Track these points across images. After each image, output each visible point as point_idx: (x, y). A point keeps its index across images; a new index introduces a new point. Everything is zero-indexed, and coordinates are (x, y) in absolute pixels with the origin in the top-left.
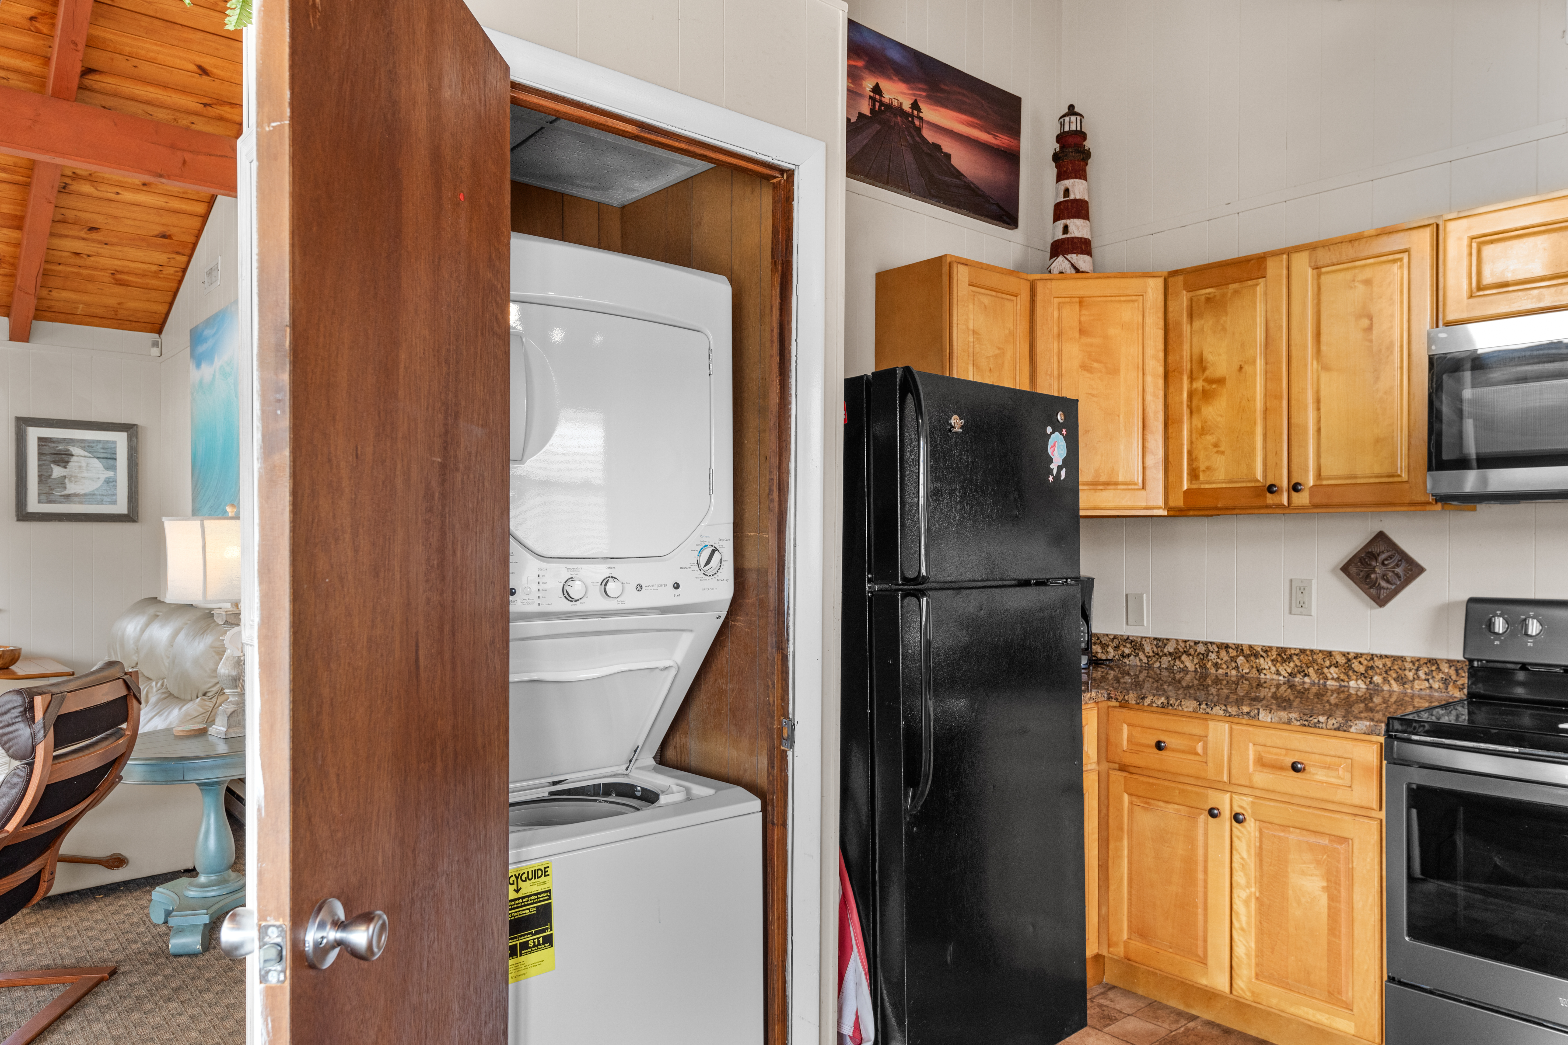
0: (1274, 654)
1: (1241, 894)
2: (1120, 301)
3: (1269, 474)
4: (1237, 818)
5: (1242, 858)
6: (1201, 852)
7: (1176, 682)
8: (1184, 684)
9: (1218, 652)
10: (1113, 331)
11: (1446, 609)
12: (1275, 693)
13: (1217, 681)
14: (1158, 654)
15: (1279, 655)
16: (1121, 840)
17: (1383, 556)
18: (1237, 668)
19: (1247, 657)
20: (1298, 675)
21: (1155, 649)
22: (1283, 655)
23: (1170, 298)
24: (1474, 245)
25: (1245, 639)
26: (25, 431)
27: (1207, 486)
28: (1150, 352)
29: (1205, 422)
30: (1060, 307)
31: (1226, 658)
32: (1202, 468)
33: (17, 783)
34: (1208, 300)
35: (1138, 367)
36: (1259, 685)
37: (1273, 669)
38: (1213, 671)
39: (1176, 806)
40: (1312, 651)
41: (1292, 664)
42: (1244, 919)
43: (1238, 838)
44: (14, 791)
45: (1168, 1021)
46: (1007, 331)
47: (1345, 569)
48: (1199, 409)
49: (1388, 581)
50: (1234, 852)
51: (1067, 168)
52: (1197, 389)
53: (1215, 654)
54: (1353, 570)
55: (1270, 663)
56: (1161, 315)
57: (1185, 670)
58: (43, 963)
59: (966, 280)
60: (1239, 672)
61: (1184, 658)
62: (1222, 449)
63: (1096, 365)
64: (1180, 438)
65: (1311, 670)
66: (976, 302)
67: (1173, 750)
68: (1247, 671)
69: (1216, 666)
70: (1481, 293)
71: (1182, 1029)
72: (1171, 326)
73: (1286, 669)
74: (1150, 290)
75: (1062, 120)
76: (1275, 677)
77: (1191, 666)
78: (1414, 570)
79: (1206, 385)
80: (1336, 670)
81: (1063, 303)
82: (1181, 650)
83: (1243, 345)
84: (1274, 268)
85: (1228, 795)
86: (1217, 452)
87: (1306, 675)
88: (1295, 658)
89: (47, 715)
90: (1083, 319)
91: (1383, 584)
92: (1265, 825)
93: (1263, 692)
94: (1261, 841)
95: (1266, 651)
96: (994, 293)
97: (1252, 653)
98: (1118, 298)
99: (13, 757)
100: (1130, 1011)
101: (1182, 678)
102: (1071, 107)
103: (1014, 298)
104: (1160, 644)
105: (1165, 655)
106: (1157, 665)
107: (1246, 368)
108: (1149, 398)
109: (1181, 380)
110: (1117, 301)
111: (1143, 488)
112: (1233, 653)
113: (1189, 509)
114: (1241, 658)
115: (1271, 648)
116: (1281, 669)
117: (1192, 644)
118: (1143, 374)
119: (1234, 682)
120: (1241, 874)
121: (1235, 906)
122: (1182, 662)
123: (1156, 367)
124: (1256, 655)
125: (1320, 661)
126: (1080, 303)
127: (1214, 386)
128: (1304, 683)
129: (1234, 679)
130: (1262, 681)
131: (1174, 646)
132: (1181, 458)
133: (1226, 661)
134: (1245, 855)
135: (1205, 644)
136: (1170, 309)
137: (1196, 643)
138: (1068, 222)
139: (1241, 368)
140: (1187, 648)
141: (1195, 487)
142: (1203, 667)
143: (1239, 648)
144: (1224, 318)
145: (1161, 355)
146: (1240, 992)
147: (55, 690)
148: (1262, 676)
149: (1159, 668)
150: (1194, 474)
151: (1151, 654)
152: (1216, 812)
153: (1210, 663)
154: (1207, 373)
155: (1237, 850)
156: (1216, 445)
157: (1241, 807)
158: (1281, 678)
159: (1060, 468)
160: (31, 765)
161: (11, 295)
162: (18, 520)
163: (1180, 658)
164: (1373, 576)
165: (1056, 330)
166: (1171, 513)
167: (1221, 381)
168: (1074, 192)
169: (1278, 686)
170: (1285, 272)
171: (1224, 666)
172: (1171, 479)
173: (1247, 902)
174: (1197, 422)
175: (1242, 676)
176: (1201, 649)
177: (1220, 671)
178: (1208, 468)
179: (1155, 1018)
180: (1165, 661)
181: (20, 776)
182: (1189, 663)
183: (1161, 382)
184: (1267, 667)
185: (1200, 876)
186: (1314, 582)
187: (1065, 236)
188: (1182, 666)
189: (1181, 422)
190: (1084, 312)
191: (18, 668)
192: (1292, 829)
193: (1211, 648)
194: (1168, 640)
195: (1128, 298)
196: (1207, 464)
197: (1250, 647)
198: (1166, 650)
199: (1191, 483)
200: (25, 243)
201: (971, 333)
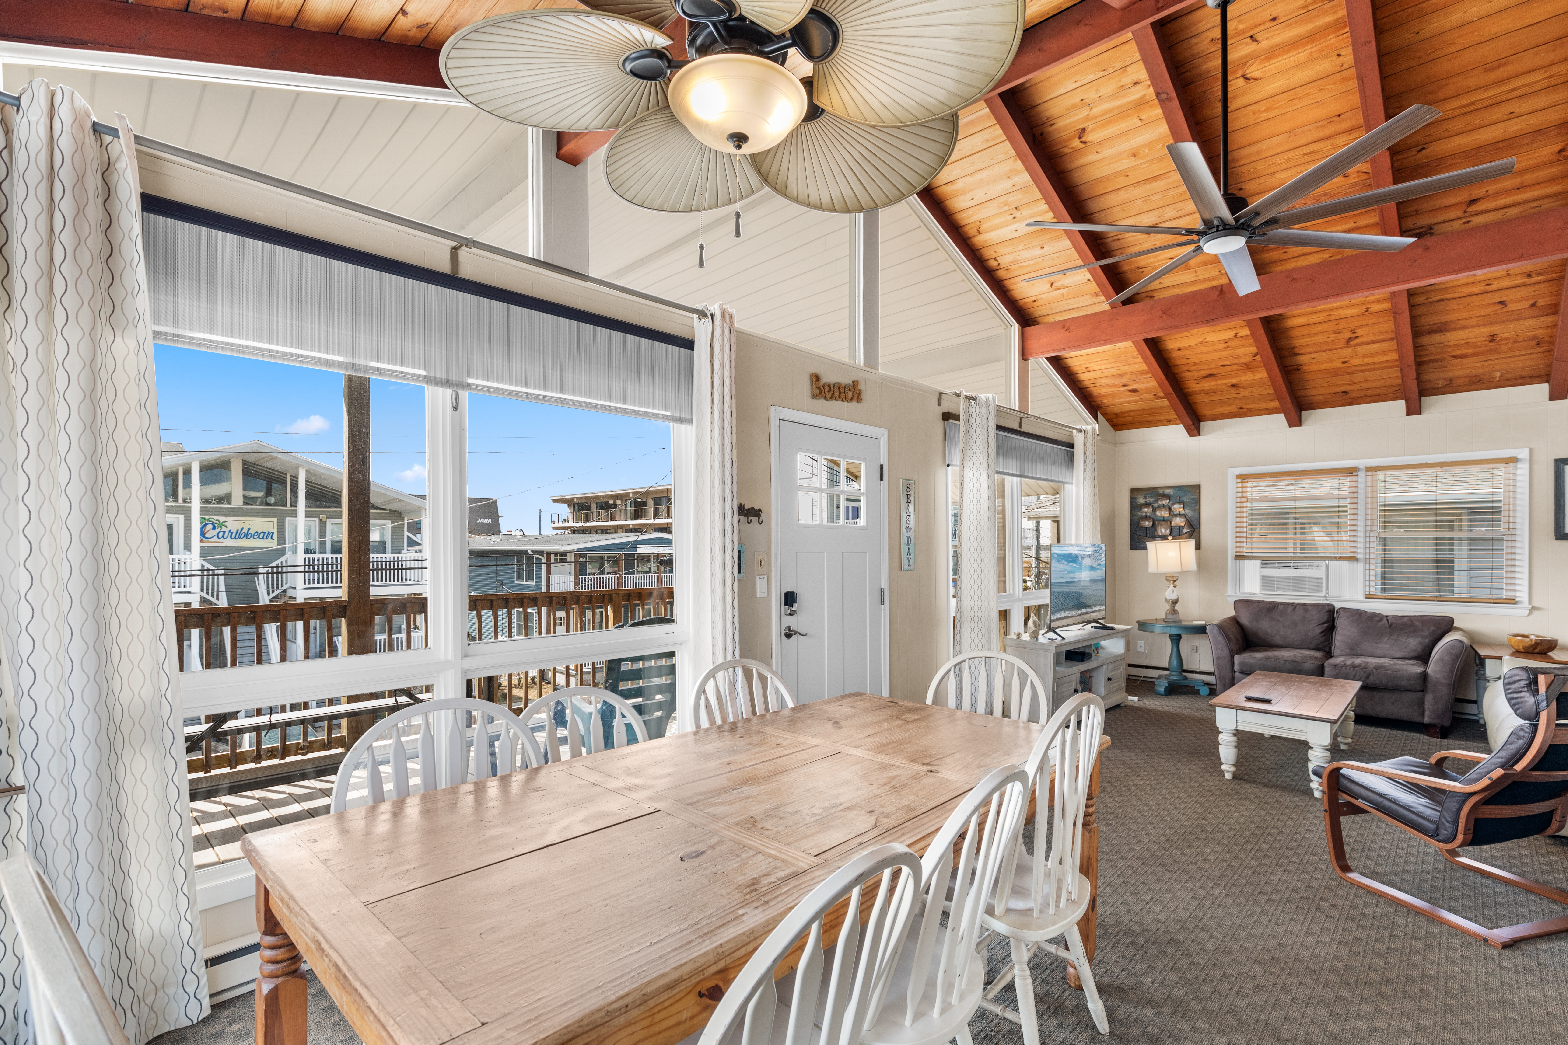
26: (1563, 469)
33: (1523, 737)
44: (1521, 742)
58: (1558, 885)
89: (1549, 691)
99: (1521, 716)
147: (1558, 672)
160: (1536, 726)
161: (1550, 366)
162: (1557, 539)
181: (1526, 732)
191: (1554, 655)
200: (1560, 323)
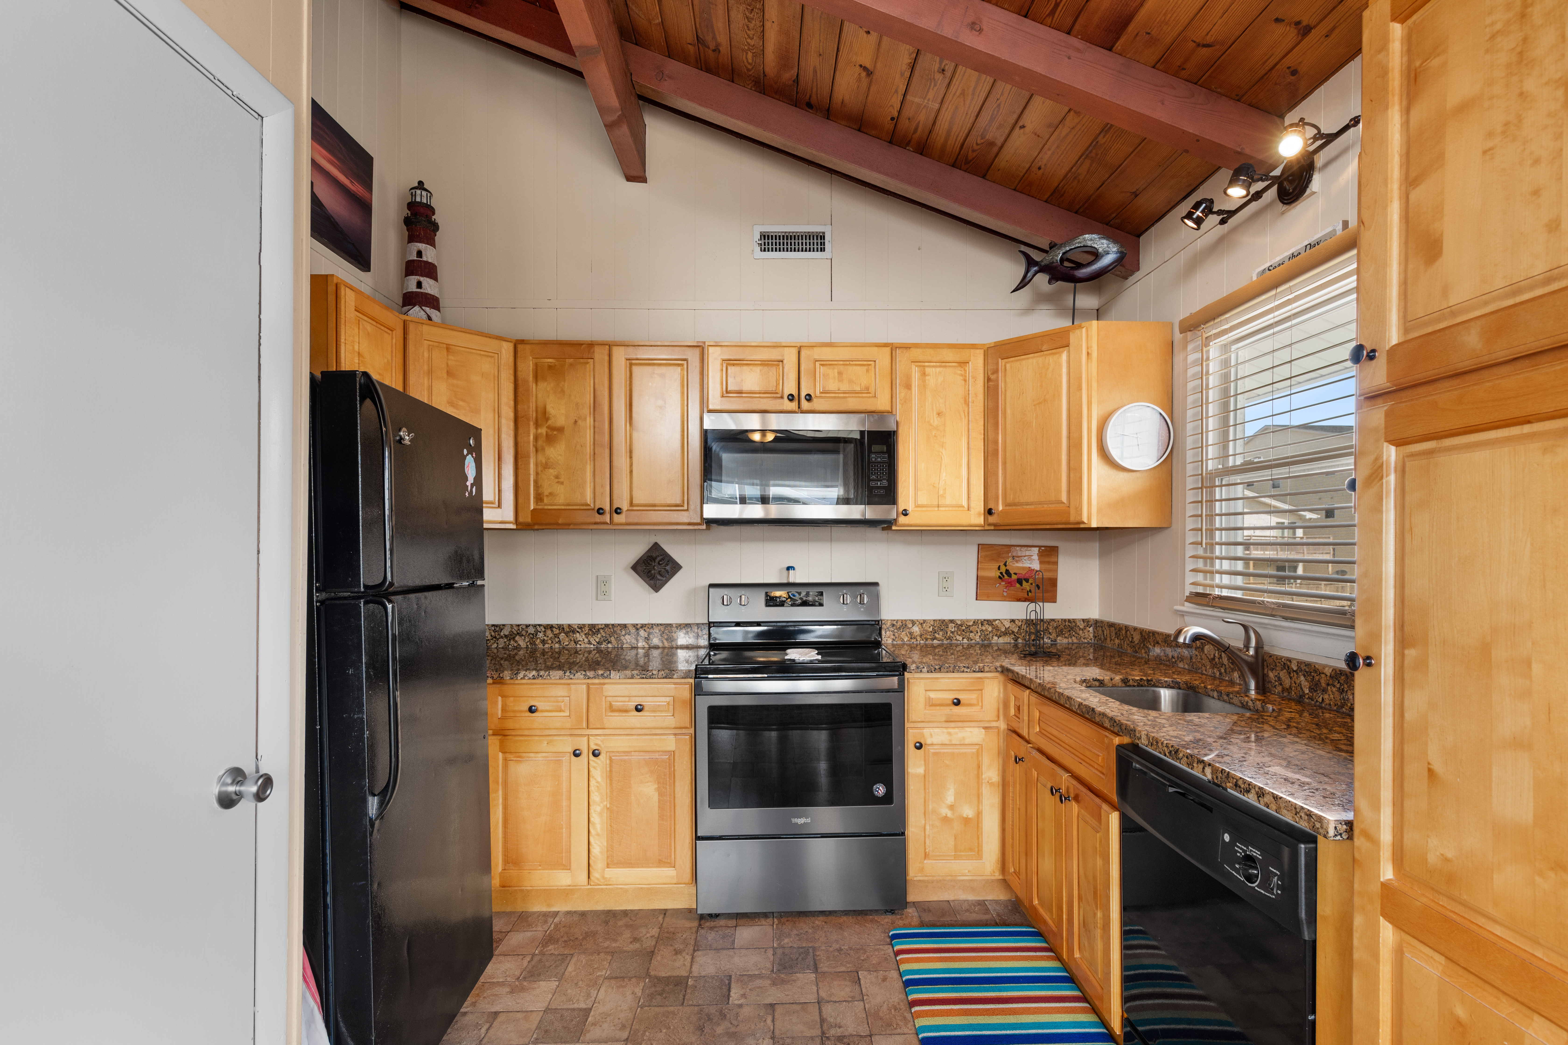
0: (587, 629)
1: (596, 809)
2: (480, 355)
3: (597, 501)
4: (596, 754)
5: (598, 782)
6: (565, 785)
7: (510, 658)
8: (517, 658)
9: (545, 632)
10: (475, 378)
11: (694, 591)
12: (587, 657)
13: (544, 653)
14: (495, 637)
15: (590, 630)
16: (498, 790)
17: (658, 559)
18: (559, 642)
19: (567, 634)
20: (604, 643)
21: (493, 634)
22: (593, 629)
23: (519, 360)
24: (725, 365)
25: (564, 620)
27: (550, 507)
28: (504, 400)
29: (549, 459)
30: (430, 349)
31: (551, 635)
32: (546, 493)
34: (550, 367)
35: (494, 410)
36: (576, 652)
37: (586, 640)
38: (541, 646)
39: (544, 754)
40: (613, 625)
41: (599, 636)
42: (598, 826)
43: (594, 768)
45: (539, 924)
46: (386, 360)
47: (635, 568)
48: (543, 449)
49: (661, 575)
50: (591, 779)
51: (420, 234)
52: (541, 434)
53: (542, 633)
54: (639, 568)
55: (584, 636)
56: (512, 371)
57: (518, 648)
59: (353, 304)
60: (561, 645)
61: (517, 638)
62: (561, 480)
63: (461, 403)
64: (528, 469)
65: (613, 639)
66: (361, 327)
67: (543, 711)
68: (567, 643)
69: (543, 642)
70: (728, 395)
71: (553, 926)
72: (520, 382)
73: (594, 640)
74: (503, 351)
75: (413, 191)
76: (587, 646)
77: (522, 644)
78: (676, 567)
79: (549, 431)
80: (629, 637)
81: (433, 346)
82: (515, 632)
83: (577, 404)
84: (600, 354)
85: (586, 738)
86: (558, 482)
87: (609, 642)
88: (601, 631)
90: (450, 363)
91: (659, 577)
92: (613, 754)
93: (580, 658)
94: (611, 766)
95: (581, 628)
96: (374, 323)
97: (570, 630)
98: (478, 352)
100: (508, 928)
101: (516, 654)
102: (421, 183)
103: (390, 332)
104: (497, 629)
105: (502, 637)
106: (495, 645)
107: (580, 422)
108: (504, 436)
109: (529, 425)
110: (477, 354)
111: (499, 507)
112: (556, 631)
113: (535, 524)
114: (562, 634)
115: (584, 625)
116: (591, 640)
117: (524, 627)
118: (499, 417)
119: (557, 653)
120: (597, 794)
121: (591, 819)
122: (516, 642)
123: (508, 412)
124: (574, 631)
125: (619, 632)
126: (448, 349)
127: (555, 433)
128: (608, 648)
129: (557, 650)
130: (578, 650)
131: (509, 630)
132: (529, 484)
133: (551, 638)
134: (599, 779)
135: (535, 626)
136: (519, 369)
137: (527, 626)
138: (422, 279)
139: (576, 422)
140: (519, 631)
141: (540, 507)
142: (533, 643)
143: (561, 627)
144: (563, 383)
145: (512, 403)
146: (596, 881)
148: (578, 646)
149: (496, 648)
150: (539, 498)
151: (489, 638)
152: (578, 752)
153: (538, 641)
154: (550, 422)
155: (593, 777)
156: (557, 477)
157: (596, 744)
158: (592, 646)
159: (472, 485)
163: (514, 638)
164: (653, 572)
165: (426, 368)
166: (519, 527)
167: (561, 430)
168: (426, 255)
169: (590, 652)
170: (607, 358)
171: (550, 642)
172: (520, 501)
173: (601, 814)
174: (542, 458)
175: (564, 648)
176: (531, 630)
177: (547, 646)
178: (551, 494)
179: (529, 926)
180: (502, 642)
182: (522, 642)
183: (512, 424)
184: (581, 639)
185: (564, 803)
186: (613, 577)
187: (419, 290)
188: (515, 645)
189: (528, 457)
190: (451, 357)
192: (633, 753)
193: (539, 629)
194: (504, 625)
195: (486, 353)
196: (549, 491)
197: (569, 625)
198: (502, 634)
199: (537, 504)
201: (356, 354)
